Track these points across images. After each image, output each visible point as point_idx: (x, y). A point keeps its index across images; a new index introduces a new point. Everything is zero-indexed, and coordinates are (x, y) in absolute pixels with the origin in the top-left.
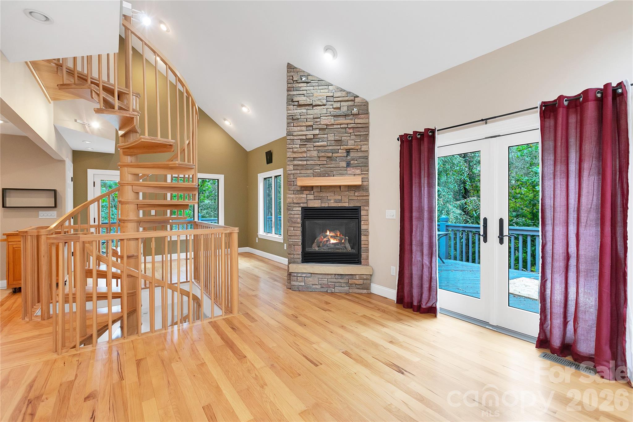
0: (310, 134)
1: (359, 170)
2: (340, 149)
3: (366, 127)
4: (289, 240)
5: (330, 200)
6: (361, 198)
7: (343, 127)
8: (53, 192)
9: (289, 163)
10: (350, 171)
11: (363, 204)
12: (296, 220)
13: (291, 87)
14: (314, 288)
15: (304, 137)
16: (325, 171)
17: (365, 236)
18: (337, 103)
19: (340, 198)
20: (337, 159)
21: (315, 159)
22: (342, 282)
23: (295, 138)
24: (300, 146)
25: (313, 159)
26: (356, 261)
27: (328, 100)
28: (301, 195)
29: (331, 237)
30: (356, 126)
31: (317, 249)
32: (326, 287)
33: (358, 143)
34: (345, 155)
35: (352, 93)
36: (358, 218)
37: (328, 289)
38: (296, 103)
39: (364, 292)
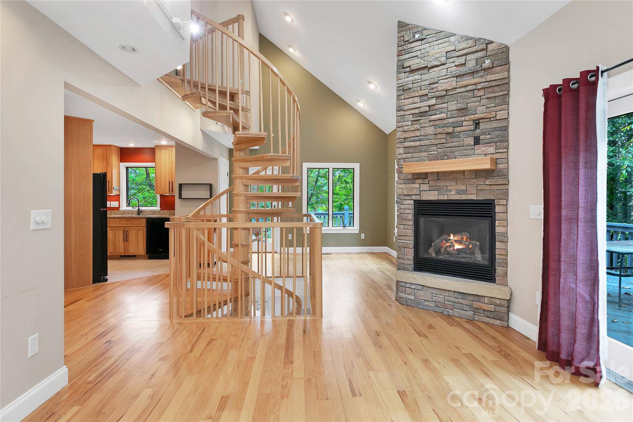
0: (424, 105)
1: (492, 148)
2: (465, 121)
3: (505, 83)
4: (398, 241)
5: (450, 191)
6: (496, 187)
7: (470, 89)
8: (208, 187)
9: (398, 145)
10: (478, 149)
11: (499, 197)
12: (407, 217)
13: (402, 50)
14: (426, 306)
15: (417, 111)
16: (443, 152)
17: (501, 243)
18: (461, 58)
19: (464, 187)
20: (461, 135)
21: (431, 137)
22: (463, 303)
23: (407, 113)
24: (413, 123)
25: (428, 137)
26: (487, 276)
27: (449, 56)
28: (413, 185)
29: (455, 241)
30: (489, 85)
31: (434, 255)
32: (441, 307)
33: (491, 109)
34: (472, 127)
35: (483, 39)
36: (491, 217)
37: (445, 309)
38: (408, 69)
39: (496, 324)
